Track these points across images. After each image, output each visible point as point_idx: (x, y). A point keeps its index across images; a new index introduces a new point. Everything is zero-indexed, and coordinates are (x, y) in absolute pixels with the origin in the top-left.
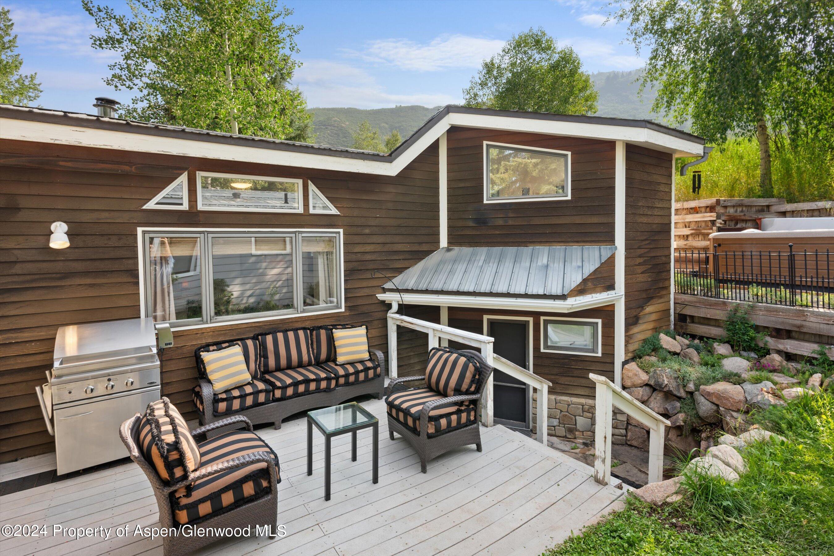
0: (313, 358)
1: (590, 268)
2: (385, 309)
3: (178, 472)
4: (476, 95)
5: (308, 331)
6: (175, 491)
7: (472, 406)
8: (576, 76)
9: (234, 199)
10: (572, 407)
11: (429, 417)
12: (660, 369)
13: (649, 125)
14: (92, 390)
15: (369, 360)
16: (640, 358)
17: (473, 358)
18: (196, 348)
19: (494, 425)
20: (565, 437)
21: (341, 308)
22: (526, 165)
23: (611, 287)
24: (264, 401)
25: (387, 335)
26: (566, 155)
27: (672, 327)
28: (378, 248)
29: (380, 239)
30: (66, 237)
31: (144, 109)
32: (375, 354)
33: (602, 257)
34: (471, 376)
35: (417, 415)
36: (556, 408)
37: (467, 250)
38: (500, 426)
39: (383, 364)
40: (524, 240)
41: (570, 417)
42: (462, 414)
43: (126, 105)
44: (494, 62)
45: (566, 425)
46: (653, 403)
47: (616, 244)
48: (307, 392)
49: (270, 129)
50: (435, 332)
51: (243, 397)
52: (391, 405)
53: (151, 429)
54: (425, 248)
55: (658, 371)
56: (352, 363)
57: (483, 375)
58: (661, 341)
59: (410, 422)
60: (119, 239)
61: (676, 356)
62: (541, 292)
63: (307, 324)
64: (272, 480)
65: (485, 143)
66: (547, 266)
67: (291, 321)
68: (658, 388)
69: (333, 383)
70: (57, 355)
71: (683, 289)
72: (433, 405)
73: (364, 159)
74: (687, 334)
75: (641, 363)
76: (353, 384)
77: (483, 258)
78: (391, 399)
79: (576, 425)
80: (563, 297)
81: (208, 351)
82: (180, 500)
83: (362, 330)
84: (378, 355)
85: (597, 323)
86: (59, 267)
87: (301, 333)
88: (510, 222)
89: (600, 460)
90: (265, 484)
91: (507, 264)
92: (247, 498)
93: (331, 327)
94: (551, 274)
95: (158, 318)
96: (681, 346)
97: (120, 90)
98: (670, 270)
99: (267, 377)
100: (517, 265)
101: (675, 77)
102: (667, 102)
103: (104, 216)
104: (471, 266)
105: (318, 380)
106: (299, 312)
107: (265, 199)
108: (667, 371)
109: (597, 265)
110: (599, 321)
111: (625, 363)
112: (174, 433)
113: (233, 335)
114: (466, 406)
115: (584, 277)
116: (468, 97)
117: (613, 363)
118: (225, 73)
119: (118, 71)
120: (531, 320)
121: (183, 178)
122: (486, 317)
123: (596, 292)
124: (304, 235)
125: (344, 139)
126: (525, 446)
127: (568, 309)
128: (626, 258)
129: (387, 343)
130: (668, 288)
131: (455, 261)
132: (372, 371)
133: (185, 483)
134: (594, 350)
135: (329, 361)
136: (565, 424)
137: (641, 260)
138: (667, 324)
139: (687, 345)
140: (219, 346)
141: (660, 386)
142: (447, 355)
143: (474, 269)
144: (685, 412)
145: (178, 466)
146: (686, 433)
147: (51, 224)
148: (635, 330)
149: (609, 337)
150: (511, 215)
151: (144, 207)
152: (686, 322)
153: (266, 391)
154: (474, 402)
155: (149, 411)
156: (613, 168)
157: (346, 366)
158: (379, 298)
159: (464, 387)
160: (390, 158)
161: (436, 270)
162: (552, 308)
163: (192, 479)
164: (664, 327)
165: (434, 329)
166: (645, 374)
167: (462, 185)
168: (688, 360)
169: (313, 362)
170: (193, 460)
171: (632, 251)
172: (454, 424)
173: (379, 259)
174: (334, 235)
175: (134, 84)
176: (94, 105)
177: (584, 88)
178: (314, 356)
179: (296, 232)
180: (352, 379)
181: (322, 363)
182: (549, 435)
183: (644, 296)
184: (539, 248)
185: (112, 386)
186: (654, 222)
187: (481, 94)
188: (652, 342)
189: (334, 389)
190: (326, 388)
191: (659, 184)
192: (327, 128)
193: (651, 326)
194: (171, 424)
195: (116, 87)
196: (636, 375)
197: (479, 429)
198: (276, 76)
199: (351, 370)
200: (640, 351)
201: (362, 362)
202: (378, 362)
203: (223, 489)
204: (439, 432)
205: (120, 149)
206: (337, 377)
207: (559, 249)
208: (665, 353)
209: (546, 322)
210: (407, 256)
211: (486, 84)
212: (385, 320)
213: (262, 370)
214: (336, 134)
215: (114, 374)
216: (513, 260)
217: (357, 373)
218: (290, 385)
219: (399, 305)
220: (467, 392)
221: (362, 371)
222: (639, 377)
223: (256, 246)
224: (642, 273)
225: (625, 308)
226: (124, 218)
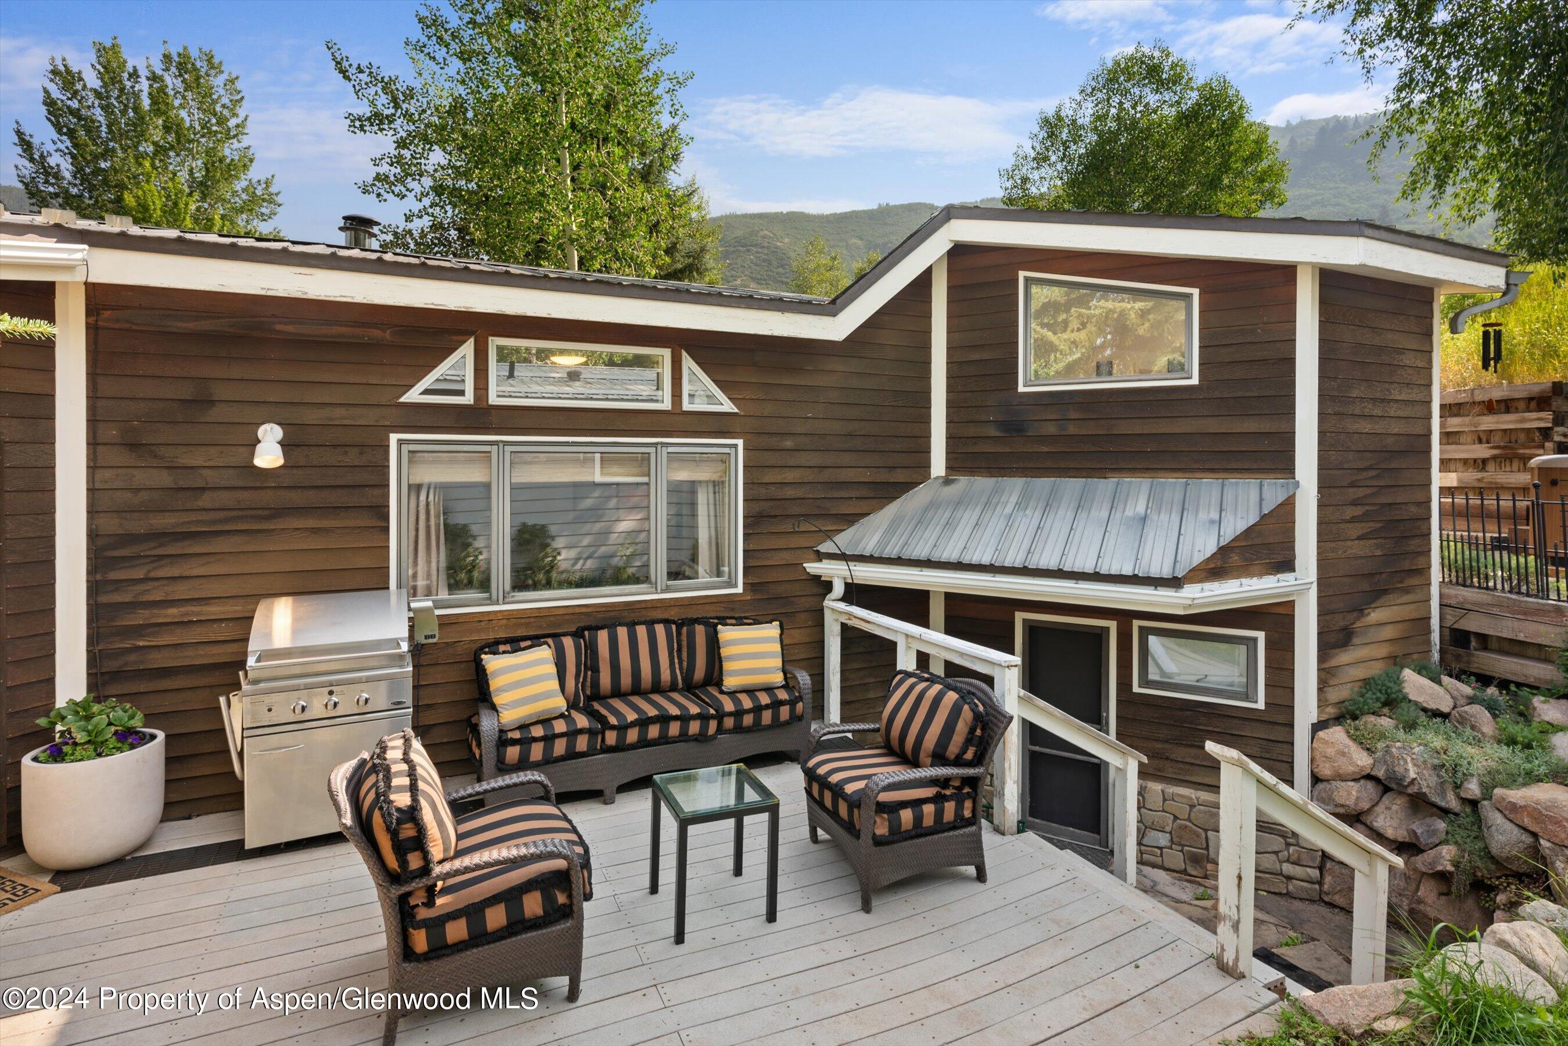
0: (679, 677)
1: (1235, 525)
2: (821, 591)
3: (414, 861)
4: (1025, 180)
5: (674, 627)
6: (409, 894)
7: (966, 790)
8: (1237, 134)
9: (571, 383)
10: (1200, 812)
11: (878, 804)
12: (1398, 744)
13: (1369, 232)
14: (303, 708)
15: (782, 687)
16: (1355, 718)
17: (973, 694)
18: (475, 646)
19: (1019, 832)
20: (1184, 872)
21: (735, 586)
22: (1122, 314)
23: (1287, 565)
24: (585, 749)
25: (823, 641)
26: (1188, 297)
27: (1436, 656)
28: (810, 476)
29: (814, 459)
30: (278, 450)
31: (423, 231)
32: (795, 677)
33: (1264, 503)
34: (966, 730)
35: (855, 798)
36: (1163, 811)
37: (983, 483)
38: (1030, 835)
39: (808, 697)
40: (1099, 466)
41: (1195, 833)
42: (946, 804)
43: (394, 226)
44: (1063, 114)
45: (1186, 848)
46: (1382, 817)
47: (1298, 476)
48: (664, 739)
49: (631, 259)
50: (910, 640)
51: (549, 739)
52: (811, 775)
53: (377, 781)
54: (900, 476)
55: (1394, 750)
56: (750, 691)
57: (992, 730)
58: (1405, 685)
59: (843, 810)
60: (361, 453)
61: (1439, 720)
62: (1127, 571)
63: (672, 614)
64: (574, 893)
65: (1022, 274)
66: (1144, 519)
67: (643, 605)
68: (1394, 786)
69: (713, 725)
70: (254, 645)
71: (1461, 574)
72: (887, 782)
73: (782, 310)
74: (1472, 674)
75: (1357, 729)
76: (749, 730)
77: (1013, 499)
78: (811, 763)
79: (1207, 848)
80: (1174, 583)
81: (494, 653)
82: (415, 910)
83: (773, 630)
84: (800, 679)
85: (1255, 640)
86: (268, 498)
87: (660, 629)
88: (1072, 429)
89: (1228, 924)
90: (561, 899)
91: (1061, 512)
92: (530, 920)
93: (716, 621)
94: (1151, 535)
95: (419, 591)
96: (1452, 697)
97: (385, 200)
98: (1429, 534)
99: (596, 706)
100: (1082, 515)
101: (1455, 124)
102: (1437, 177)
103: (338, 415)
104: (990, 512)
105: (685, 719)
106: (659, 590)
107: (623, 382)
108: (1416, 750)
109: (1253, 519)
110: (1261, 636)
111: (1317, 727)
112: (411, 791)
113: (541, 627)
114: (955, 788)
115: (1222, 544)
116: (1009, 184)
117: (1291, 725)
118: (558, 160)
119: (384, 168)
120: (1112, 625)
121: (467, 349)
122: (1020, 617)
123: (1251, 575)
124: (671, 449)
125: (780, 270)
126: (1076, 880)
127: (1185, 608)
128: (1321, 506)
129: (823, 658)
130: (1424, 571)
131: (959, 503)
132: (788, 707)
133: (425, 881)
134: (1248, 695)
135: (710, 685)
136: (1183, 846)
137: (1358, 511)
138: (1421, 648)
139: (1468, 697)
140: (515, 645)
141: (1399, 781)
142: (924, 685)
143: (994, 520)
144: (1456, 843)
145: (415, 850)
146: (1459, 890)
147: (258, 428)
148: (1343, 657)
149: (1282, 669)
150: (1073, 415)
151: (402, 400)
152: (1468, 648)
153: (591, 732)
154: (973, 782)
155: (378, 751)
156: (1292, 320)
157: (738, 695)
158: (808, 570)
159: (953, 750)
160: (833, 307)
161: (921, 521)
162: (1151, 603)
163: (438, 876)
164: (1415, 656)
165: (907, 636)
166: (1365, 754)
167: (976, 356)
168: (1468, 731)
169: (680, 685)
170: (441, 841)
171: (1335, 491)
172: (928, 821)
173: (811, 496)
174: (727, 450)
175: (408, 190)
176: (341, 229)
177: (1256, 156)
178: (681, 673)
179: (657, 444)
180: (748, 720)
181: (696, 687)
182: (1141, 862)
183: (1366, 586)
184: (1130, 482)
185: (335, 704)
186: (1390, 431)
187: (1037, 177)
188: (1383, 685)
189: (713, 738)
190: (700, 734)
191: (1401, 351)
192: (748, 251)
193: (1383, 651)
194: (409, 776)
195: (379, 195)
196: (1343, 754)
197: (980, 835)
198: (651, 162)
199: (747, 703)
200: (1354, 704)
201: (769, 689)
202: (799, 692)
203: (488, 899)
204: (897, 835)
205: (365, 301)
206: (720, 716)
207: (1172, 485)
208: (1413, 712)
209: (1144, 632)
210: (865, 492)
211: (1046, 159)
212: (820, 612)
213: (588, 692)
214: (765, 261)
215: (339, 683)
216: (1074, 504)
217: (758, 709)
218: (633, 724)
219: (847, 584)
220: (958, 762)
221: (767, 707)
222: (1351, 758)
223: (602, 468)
224: (1359, 538)
225: (1319, 611)
226: (369, 417)
